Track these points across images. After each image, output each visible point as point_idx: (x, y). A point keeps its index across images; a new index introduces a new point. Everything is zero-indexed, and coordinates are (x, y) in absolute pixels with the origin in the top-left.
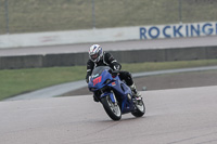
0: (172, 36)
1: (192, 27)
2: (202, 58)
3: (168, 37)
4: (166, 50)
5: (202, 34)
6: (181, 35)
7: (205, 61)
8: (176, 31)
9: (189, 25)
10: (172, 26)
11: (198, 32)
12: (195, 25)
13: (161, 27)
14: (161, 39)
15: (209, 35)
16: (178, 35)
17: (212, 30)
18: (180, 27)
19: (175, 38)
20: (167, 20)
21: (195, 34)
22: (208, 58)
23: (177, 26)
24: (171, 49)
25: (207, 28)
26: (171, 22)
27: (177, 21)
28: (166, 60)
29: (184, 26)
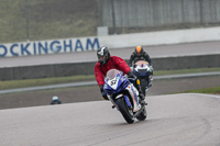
0: (20, 54)
1: (40, 45)
2: (51, 76)
3: (16, 55)
4: (14, 68)
5: (50, 52)
6: (28, 53)
7: (54, 79)
8: (24, 49)
9: (37, 43)
10: (19, 44)
11: (46, 50)
12: (43, 43)
13: (8, 46)
14: (9, 57)
15: (57, 53)
16: (25, 53)
17: (60, 47)
18: (28, 45)
19: (23, 56)
20: (14, 38)
21: (43, 52)
22: (56, 76)
23: (25, 44)
24: (19, 68)
25: (55, 46)
26: (19, 40)
27: (24, 39)
28: (14, 79)
29: (32, 43)
